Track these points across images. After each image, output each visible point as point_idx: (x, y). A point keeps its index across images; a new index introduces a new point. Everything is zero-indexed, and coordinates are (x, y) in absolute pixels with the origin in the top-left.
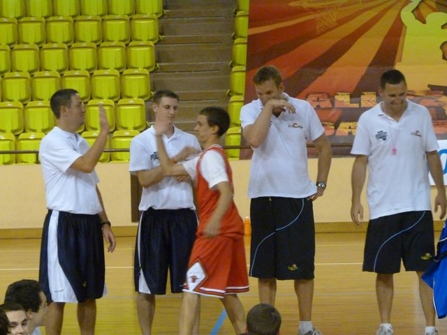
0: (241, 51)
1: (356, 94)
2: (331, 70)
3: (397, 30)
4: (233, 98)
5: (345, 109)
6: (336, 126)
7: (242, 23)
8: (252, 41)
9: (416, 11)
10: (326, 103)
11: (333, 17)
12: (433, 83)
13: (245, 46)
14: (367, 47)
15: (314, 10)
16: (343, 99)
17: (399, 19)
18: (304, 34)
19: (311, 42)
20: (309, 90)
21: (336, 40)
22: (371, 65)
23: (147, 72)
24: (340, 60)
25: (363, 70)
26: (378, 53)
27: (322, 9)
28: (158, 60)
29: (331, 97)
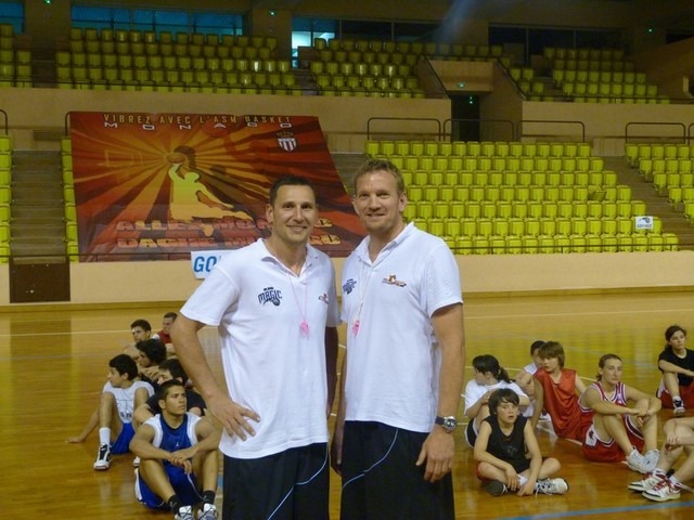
0: (69, 193)
1: (148, 221)
2: (130, 206)
3: (168, 183)
4: (69, 223)
5: (142, 231)
6: (139, 242)
7: (68, 177)
8: (77, 187)
9: (178, 171)
10: (130, 227)
11: (126, 173)
12: (196, 216)
13: (73, 191)
14: (150, 193)
15: (113, 169)
16: (141, 225)
17: (168, 176)
18: (108, 184)
19: (117, 188)
20: (118, 218)
21: (130, 188)
22: (155, 203)
23: (8, 205)
24: (135, 201)
25: (151, 206)
26: (159, 195)
27: (118, 168)
28: (13, 198)
29: (133, 223)
